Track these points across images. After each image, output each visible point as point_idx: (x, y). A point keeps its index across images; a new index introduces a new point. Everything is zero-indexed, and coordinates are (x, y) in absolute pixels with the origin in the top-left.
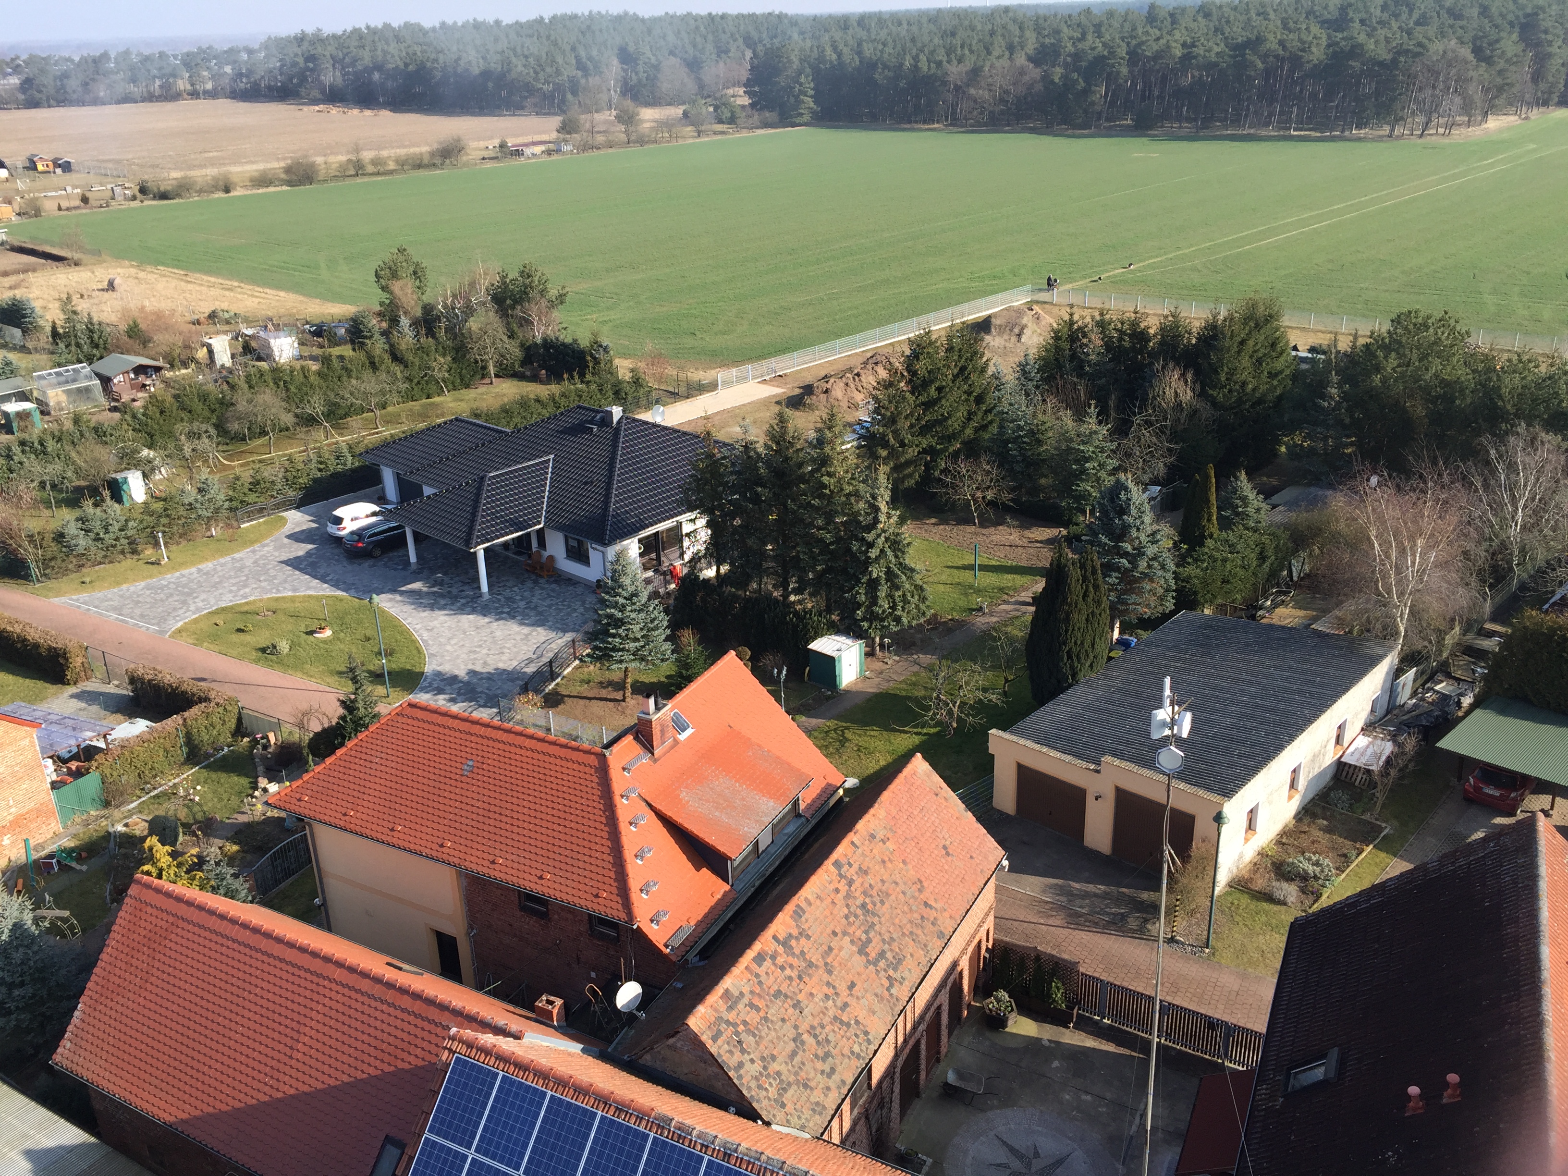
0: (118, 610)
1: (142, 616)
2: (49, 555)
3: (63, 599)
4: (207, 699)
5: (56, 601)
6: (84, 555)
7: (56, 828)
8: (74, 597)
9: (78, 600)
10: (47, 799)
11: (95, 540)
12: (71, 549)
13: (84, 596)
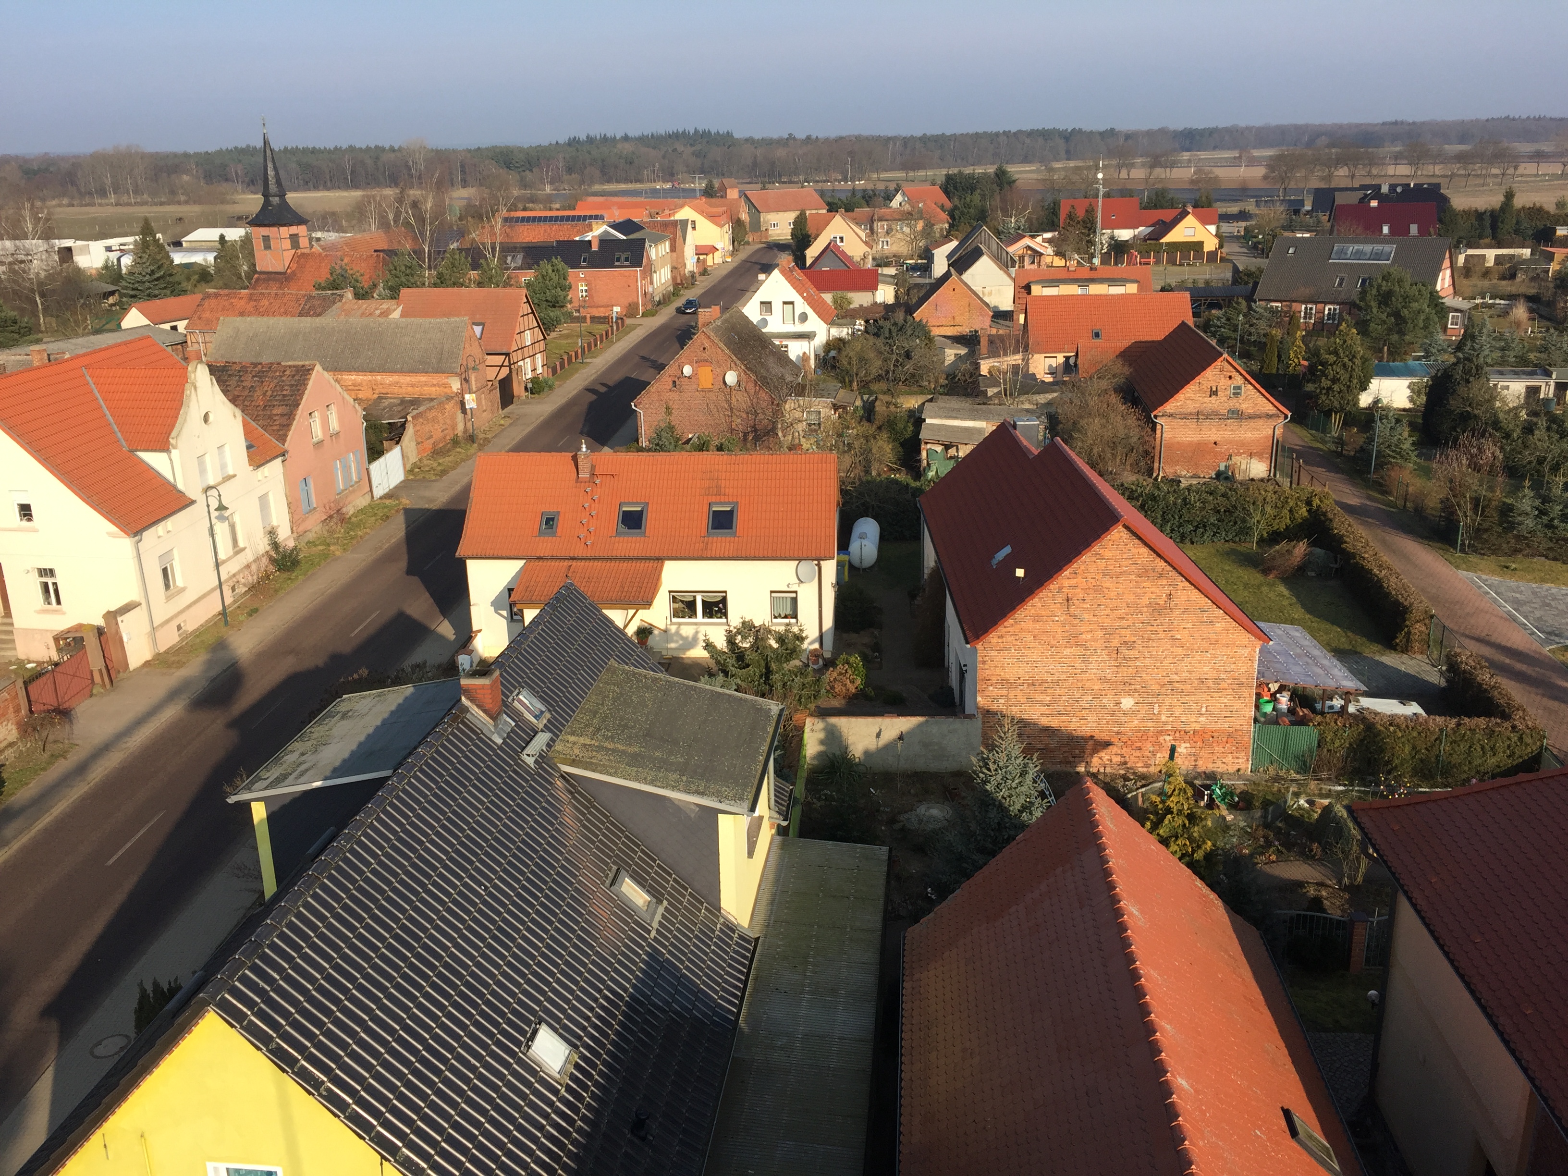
0: (1517, 604)
1: (1539, 619)
2: (1486, 525)
3: (1471, 574)
4: (1505, 716)
5: (1462, 573)
6: (1526, 538)
7: (1243, 767)
8: (1484, 577)
9: (1484, 581)
10: (1245, 728)
11: (1546, 526)
12: (1511, 526)
13: (1495, 579)
